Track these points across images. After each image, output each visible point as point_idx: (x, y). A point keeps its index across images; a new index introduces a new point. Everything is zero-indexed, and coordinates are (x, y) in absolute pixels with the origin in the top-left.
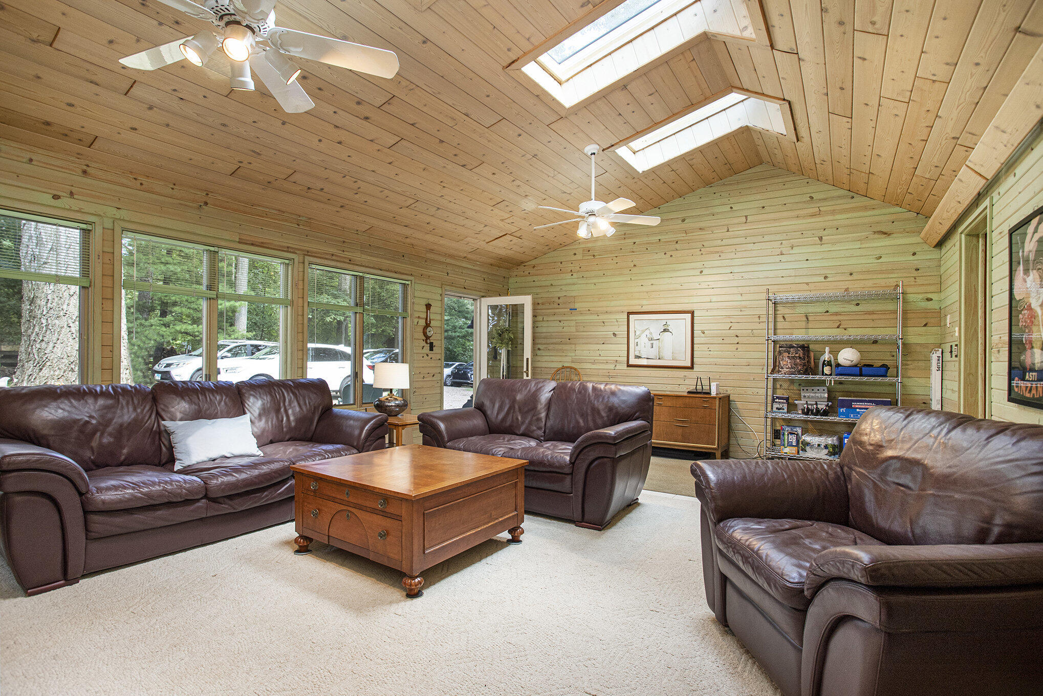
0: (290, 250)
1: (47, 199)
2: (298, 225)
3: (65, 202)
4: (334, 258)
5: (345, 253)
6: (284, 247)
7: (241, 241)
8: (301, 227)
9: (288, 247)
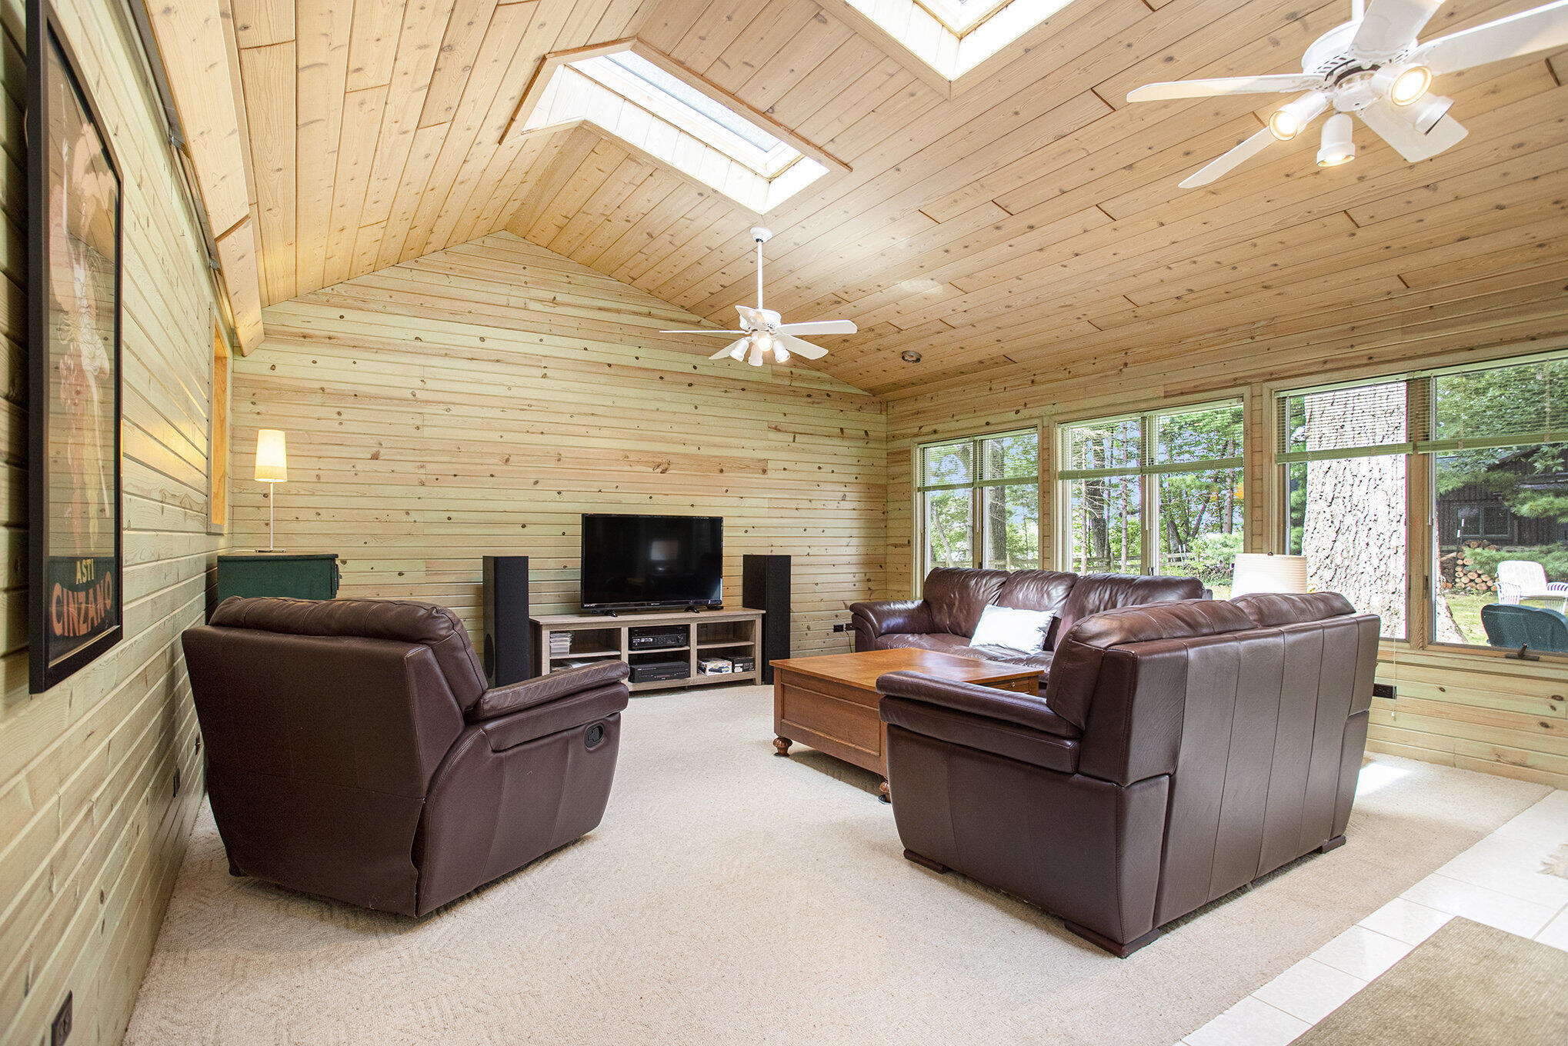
0: (1238, 382)
1: (1012, 416)
2: (1253, 338)
3: (1024, 413)
4: (1328, 366)
5: (1356, 349)
6: (1229, 381)
7: (1167, 394)
8: (1257, 338)
9: (1235, 379)
